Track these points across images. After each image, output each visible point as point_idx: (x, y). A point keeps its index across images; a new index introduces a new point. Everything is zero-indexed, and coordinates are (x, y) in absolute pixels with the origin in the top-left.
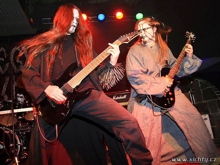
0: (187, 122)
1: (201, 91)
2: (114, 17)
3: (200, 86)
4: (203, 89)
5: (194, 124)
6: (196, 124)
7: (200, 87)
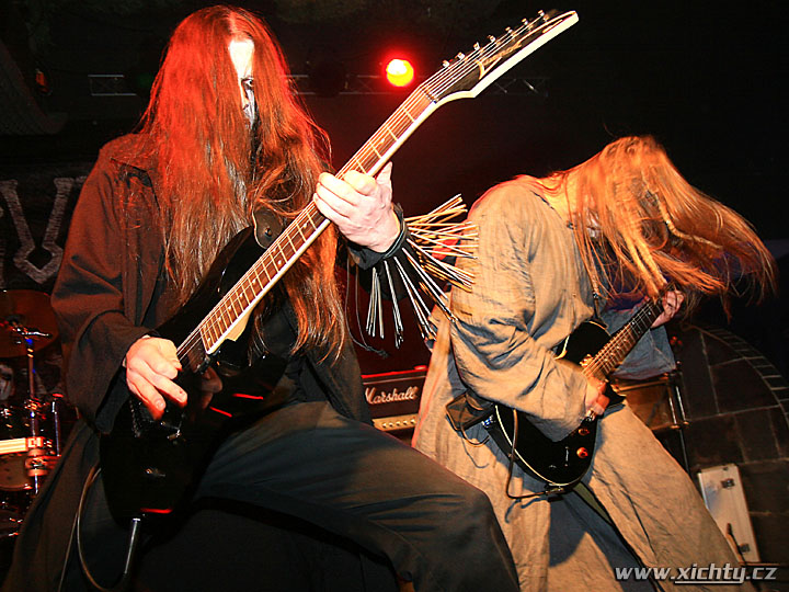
0: (648, 515)
1: (710, 373)
2: (376, 77)
3: (704, 352)
4: (717, 365)
5: (674, 521)
6: (680, 519)
7: (707, 358)
